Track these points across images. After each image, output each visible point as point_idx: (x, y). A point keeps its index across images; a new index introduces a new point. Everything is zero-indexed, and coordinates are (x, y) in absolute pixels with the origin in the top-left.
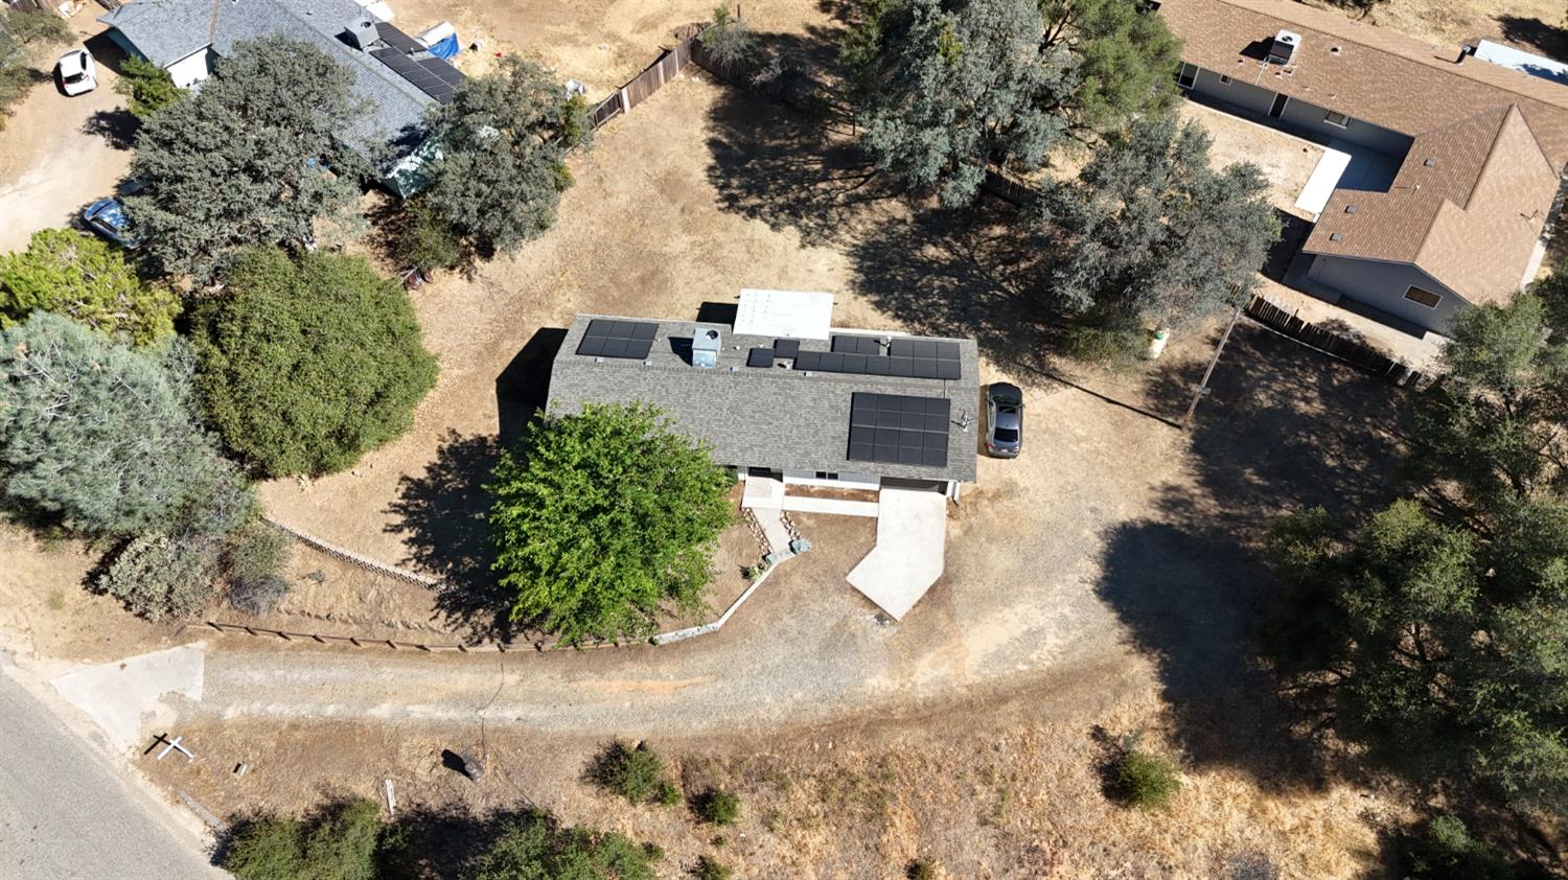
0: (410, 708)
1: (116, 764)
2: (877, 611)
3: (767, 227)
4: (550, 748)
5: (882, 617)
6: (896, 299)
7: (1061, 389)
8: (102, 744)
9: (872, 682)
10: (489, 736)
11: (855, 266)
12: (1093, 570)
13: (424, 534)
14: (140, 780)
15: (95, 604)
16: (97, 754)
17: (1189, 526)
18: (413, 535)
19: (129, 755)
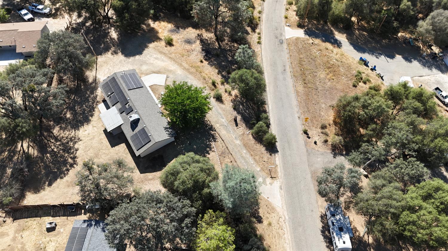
0: (234, 138)
1: (281, 181)
2: (167, 78)
3: (78, 152)
4: (224, 110)
5: (167, 77)
6: (88, 114)
7: (98, 77)
8: (281, 186)
9: (180, 73)
10: (229, 121)
11: (82, 126)
12: (137, 57)
13: (206, 153)
14: (280, 174)
15: (263, 216)
16: (283, 185)
17: (119, 49)
18: (207, 154)
19: (278, 180)
